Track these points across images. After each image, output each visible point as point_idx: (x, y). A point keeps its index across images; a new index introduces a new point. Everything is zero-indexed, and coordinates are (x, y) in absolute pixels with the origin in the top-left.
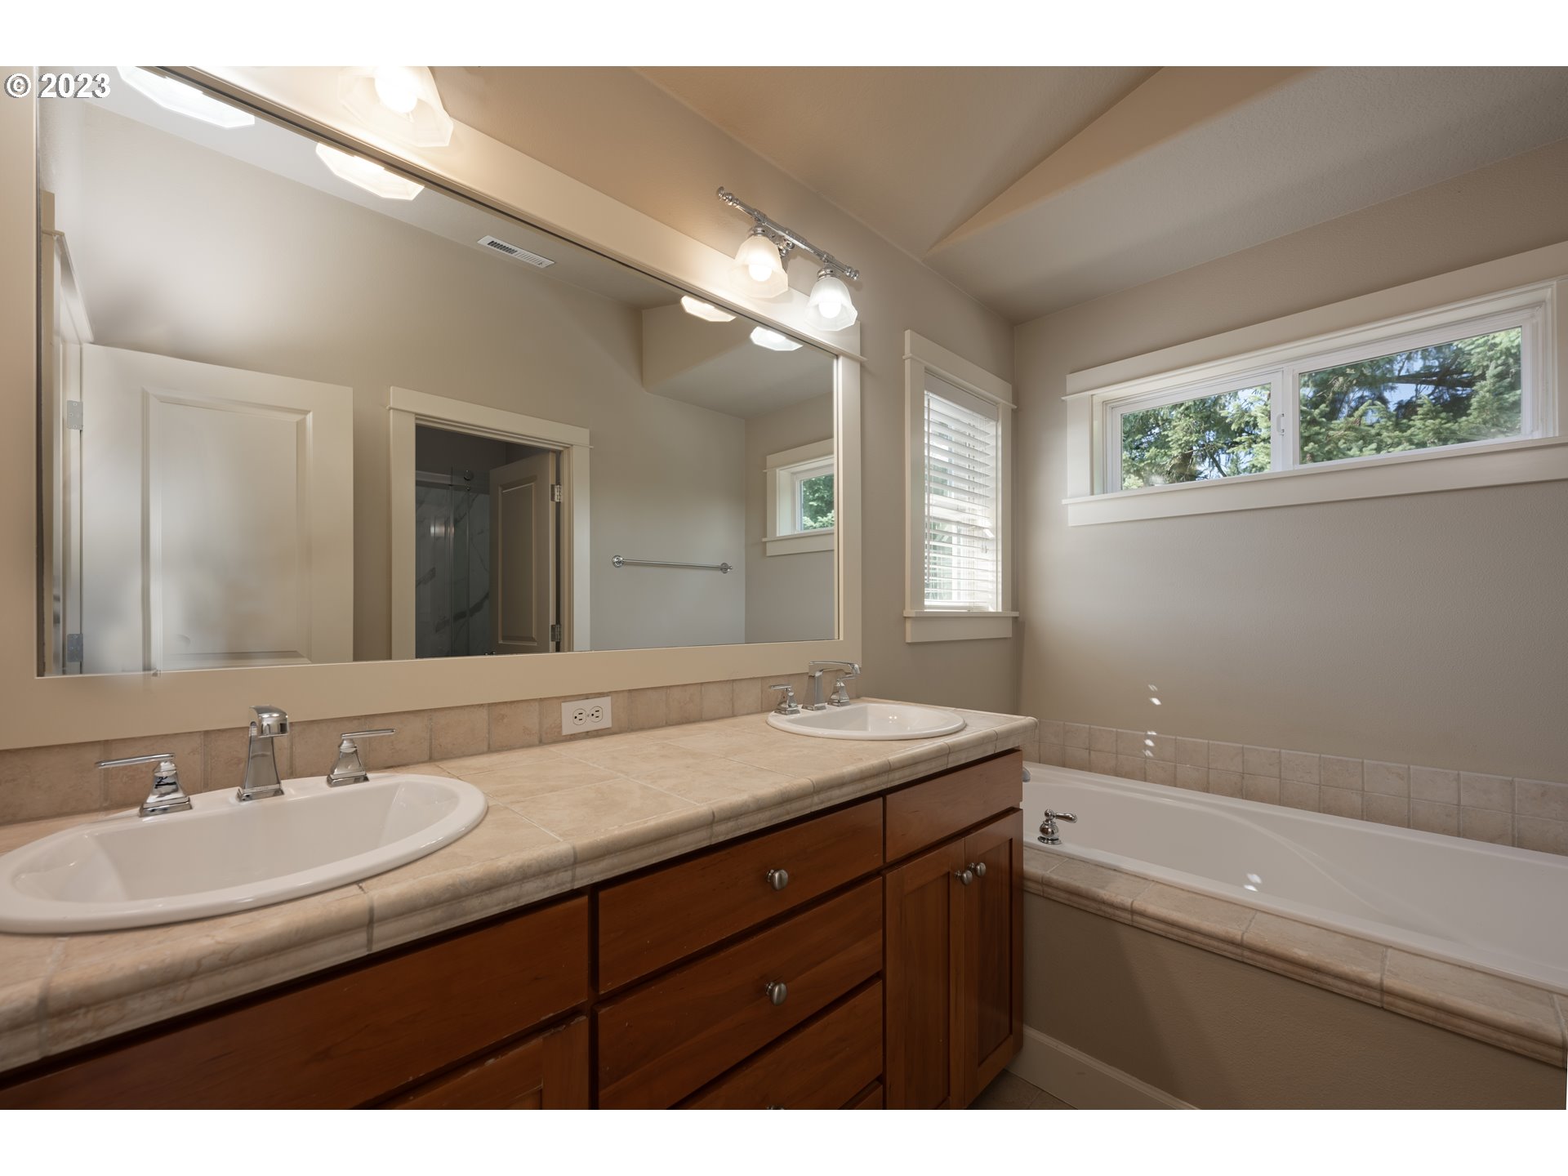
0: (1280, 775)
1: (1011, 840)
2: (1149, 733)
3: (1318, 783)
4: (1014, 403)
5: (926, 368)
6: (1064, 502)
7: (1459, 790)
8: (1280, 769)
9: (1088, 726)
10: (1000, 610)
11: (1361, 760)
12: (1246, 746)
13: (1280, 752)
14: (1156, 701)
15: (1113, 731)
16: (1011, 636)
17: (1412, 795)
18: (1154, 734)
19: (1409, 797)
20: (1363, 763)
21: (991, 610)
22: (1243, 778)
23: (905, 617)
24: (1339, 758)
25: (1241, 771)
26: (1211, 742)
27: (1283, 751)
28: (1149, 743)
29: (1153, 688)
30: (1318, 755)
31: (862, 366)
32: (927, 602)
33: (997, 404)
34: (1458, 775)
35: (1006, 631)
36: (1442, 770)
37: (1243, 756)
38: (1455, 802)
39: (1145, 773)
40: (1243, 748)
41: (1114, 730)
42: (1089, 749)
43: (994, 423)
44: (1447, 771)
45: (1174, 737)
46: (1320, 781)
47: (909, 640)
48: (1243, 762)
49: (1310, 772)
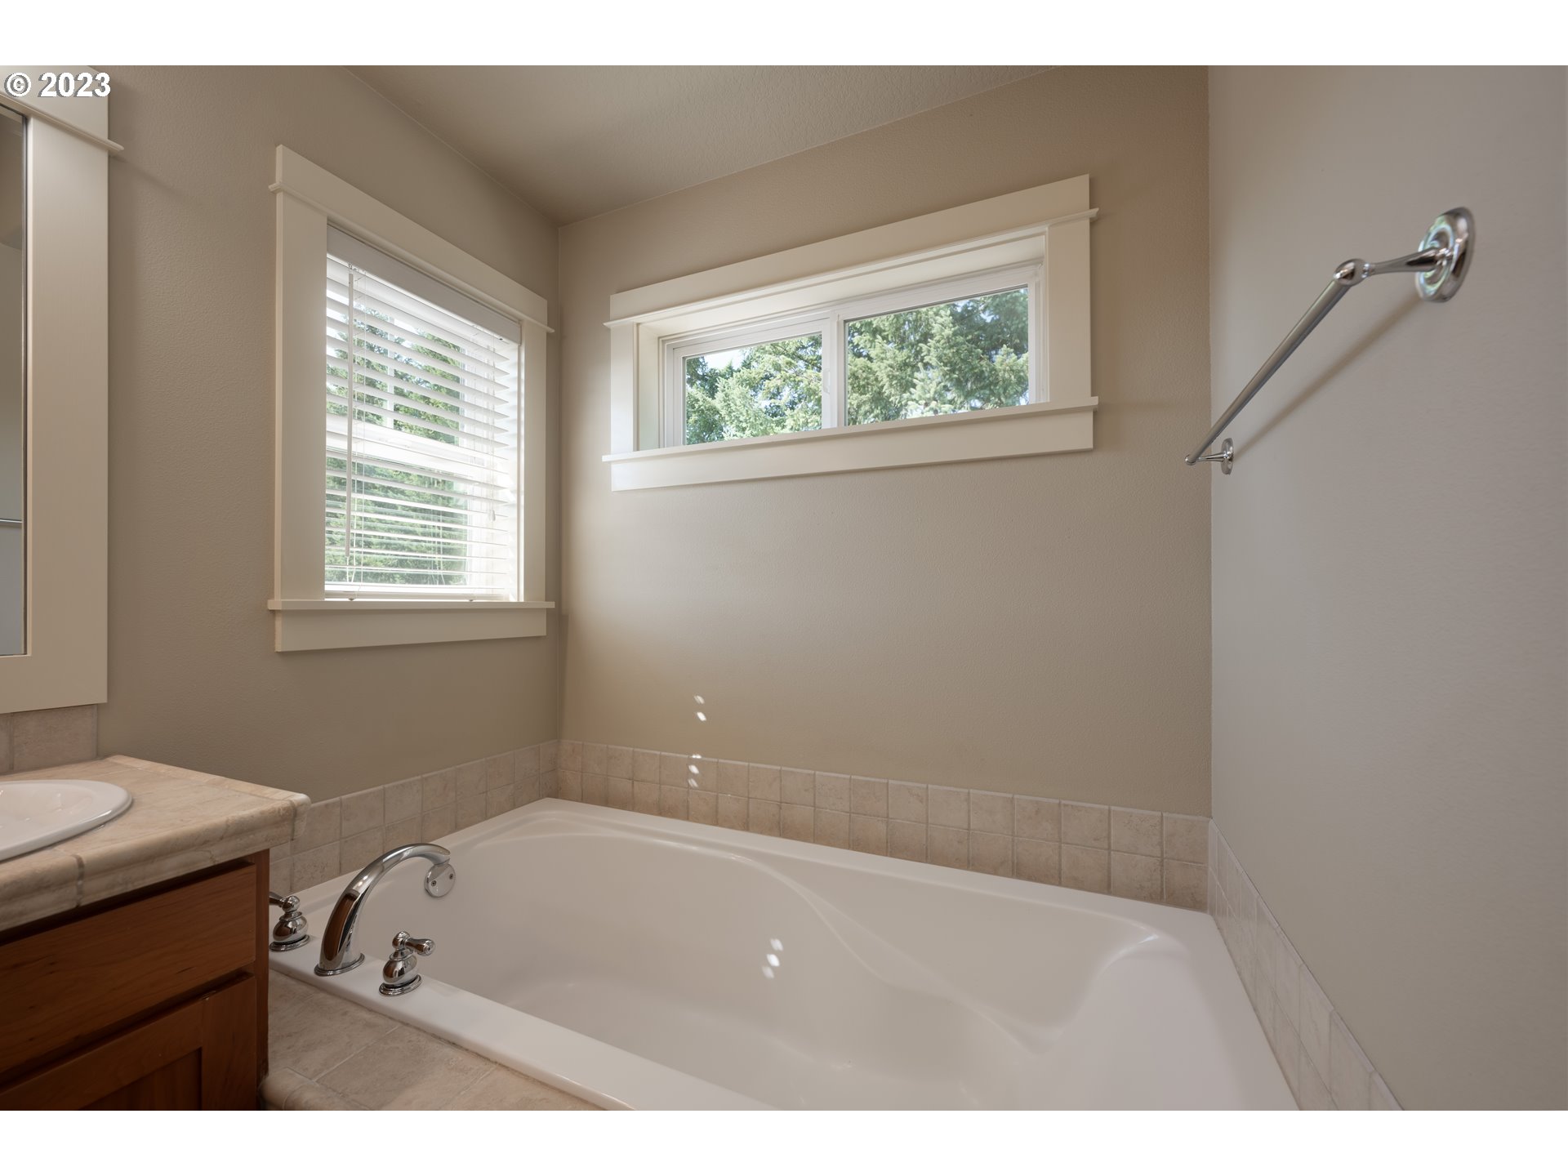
0: (815, 803)
1: (200, 1050)
2: (694, 757)
3: (848, 810)
4: (549, 325)
5: (329, 220)
6: (605, 458)
7: (969, 811)
8: (815, 795)
9: (632, 749)
10: (522, 600)
11: (886, 781)
12: (784, 768)
13: (815, 774)
14: (701, 717)
15: (656, 755)
16: (545, 634)
17: (930, 821)
18: (699, 757)
19: (927, 823)
20: (888, 783)
21: (513, 599)
22: (781, 808)
23: (273, 612)
24: (868, 779)
25: (779, 800)
26: (751, 764)
27: (817, 773)
28: (694, 769)
29: (700, 699)
30: (848, 777)
31: (114, 159)
32: (329, 587)
33: (520, 320)
34: (969, 793)
35: (539, 628)
36: (955, 789)
37: (781, 781)
38: (966, 826)
39: (688, 808)
40: (780, 771)
41: (658, 753)
42: (632, 779)
43: (516, 346)
44: (958, 790)
45: (716, 760)
46: (850, 808)
47: (279, 648)
48: (781, 789)
49: (841, 798)
